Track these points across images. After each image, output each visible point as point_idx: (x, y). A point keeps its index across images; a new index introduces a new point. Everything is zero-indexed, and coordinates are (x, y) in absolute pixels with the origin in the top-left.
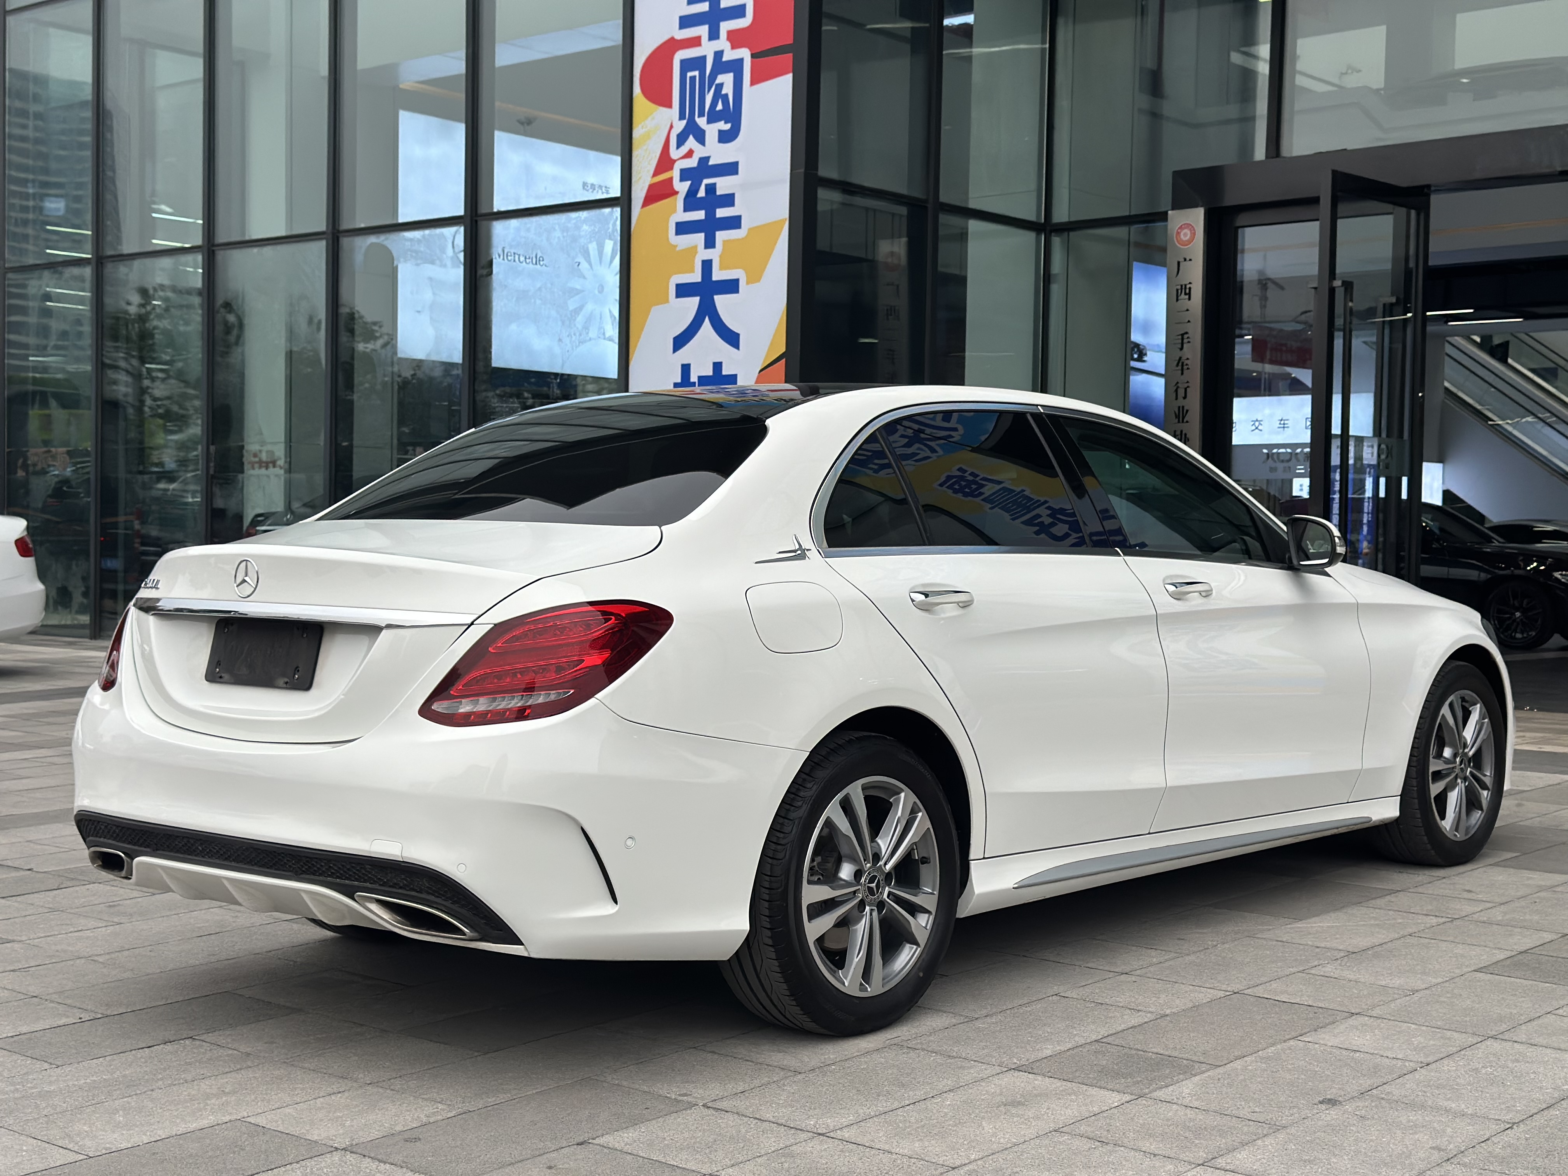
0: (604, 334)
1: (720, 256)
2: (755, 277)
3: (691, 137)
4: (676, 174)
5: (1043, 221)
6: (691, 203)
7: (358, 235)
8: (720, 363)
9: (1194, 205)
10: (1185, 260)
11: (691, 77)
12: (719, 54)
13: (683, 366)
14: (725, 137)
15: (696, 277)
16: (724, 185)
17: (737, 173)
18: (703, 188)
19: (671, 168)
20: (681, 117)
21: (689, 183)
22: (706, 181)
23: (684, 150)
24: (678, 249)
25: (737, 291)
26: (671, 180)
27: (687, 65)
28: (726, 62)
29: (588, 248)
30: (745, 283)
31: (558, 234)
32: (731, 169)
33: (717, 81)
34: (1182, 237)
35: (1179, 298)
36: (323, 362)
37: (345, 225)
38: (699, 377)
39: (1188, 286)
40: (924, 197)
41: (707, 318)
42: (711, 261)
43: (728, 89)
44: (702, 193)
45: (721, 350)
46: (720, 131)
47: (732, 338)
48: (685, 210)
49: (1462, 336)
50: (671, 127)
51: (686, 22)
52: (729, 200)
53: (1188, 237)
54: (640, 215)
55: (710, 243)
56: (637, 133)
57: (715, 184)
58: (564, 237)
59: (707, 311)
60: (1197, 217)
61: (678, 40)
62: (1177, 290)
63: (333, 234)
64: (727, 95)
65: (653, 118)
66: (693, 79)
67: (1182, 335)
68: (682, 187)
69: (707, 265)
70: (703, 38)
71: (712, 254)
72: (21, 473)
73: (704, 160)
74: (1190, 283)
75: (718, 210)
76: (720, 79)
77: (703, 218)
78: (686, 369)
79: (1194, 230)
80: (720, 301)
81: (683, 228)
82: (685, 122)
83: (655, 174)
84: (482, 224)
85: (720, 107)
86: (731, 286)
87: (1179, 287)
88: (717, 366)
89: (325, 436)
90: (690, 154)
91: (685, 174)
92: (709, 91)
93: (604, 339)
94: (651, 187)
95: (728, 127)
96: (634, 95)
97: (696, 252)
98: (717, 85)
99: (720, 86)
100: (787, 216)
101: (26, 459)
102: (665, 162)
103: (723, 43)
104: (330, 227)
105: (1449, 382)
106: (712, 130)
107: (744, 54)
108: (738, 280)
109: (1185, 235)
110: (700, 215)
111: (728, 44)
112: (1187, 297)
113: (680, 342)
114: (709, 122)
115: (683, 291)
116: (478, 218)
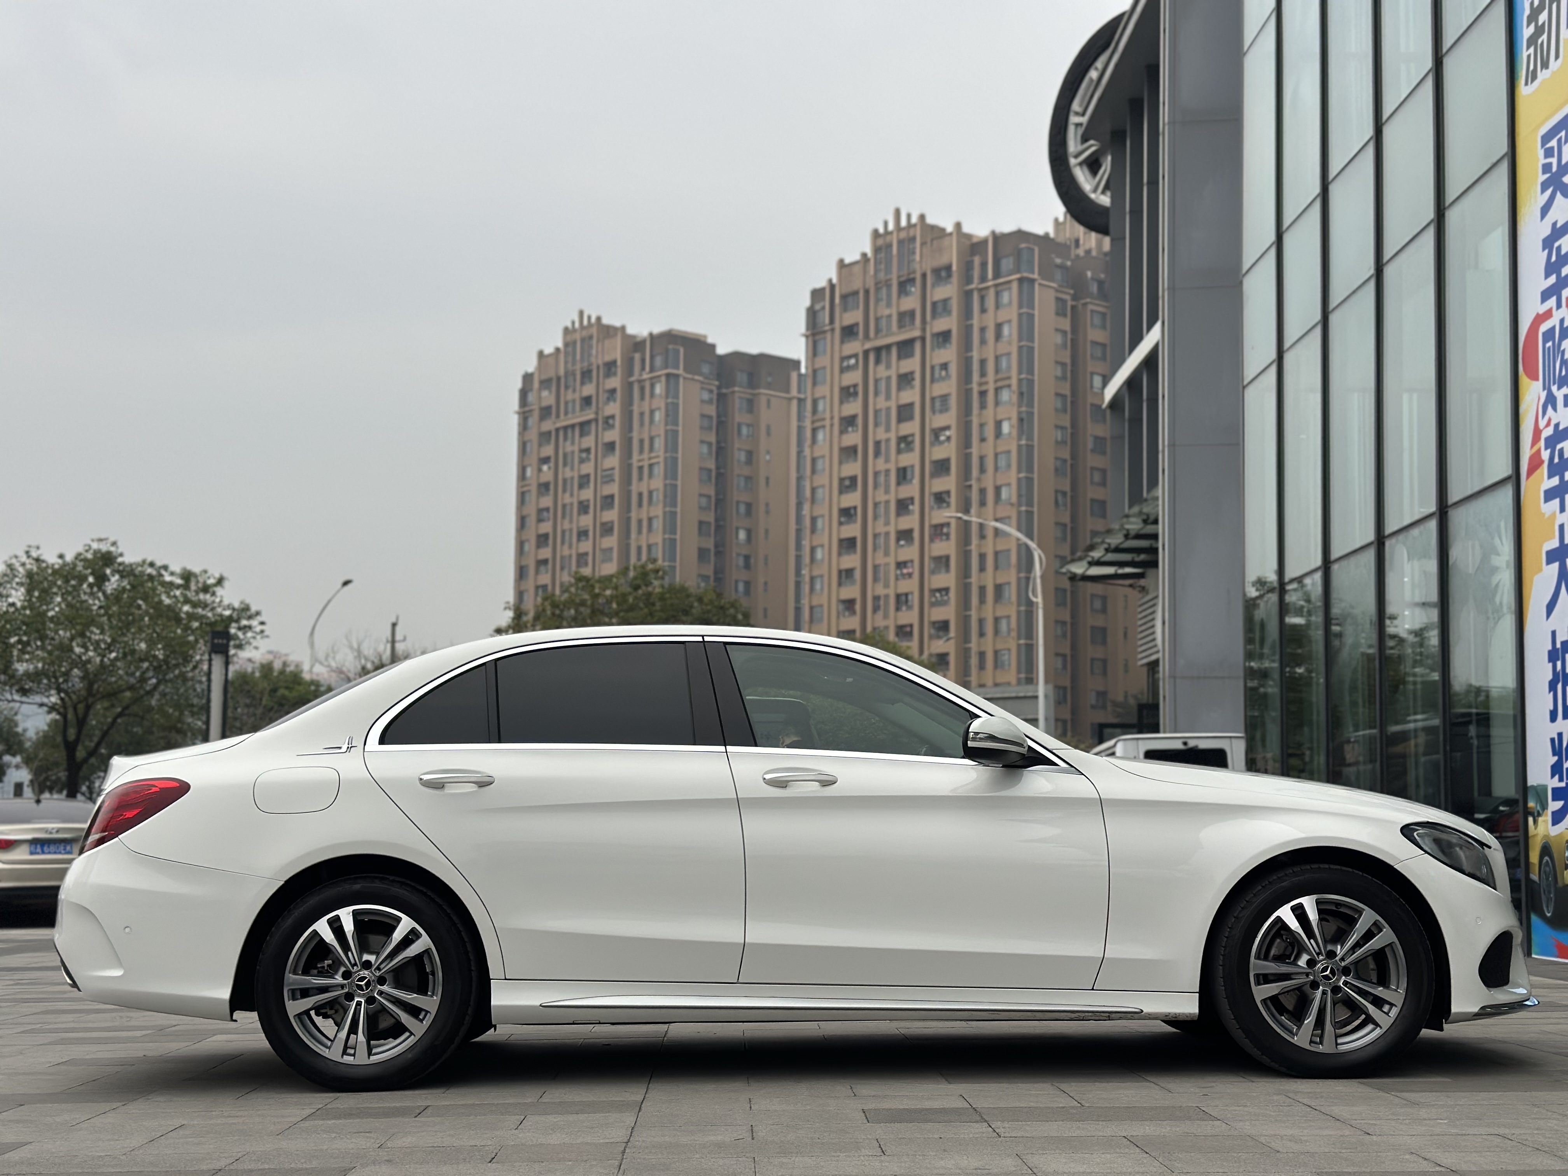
3: (1549, 405)
4: (1542, 443)
6: (1551, 470)
12: (1562, 322)
13: (1552, 632)
15: (1556, 542)
18: (1557, 454)
19: (1540, 438)
20: (1544, 388)
21: (1549, 450)
22: (1558, 447)
23: (1546, 419)
24: (1546, 517)
26: (1540, 449)
27: (1546, 337)
28: (1565, 328)
33: (1561, 348)
37: (1386, 531)
41: (1563, 582)
42: (1563, 524)
44: (1556, 459)
46: (1564, 396)
48: (1548, 478)
50: (1539, 399)
51: (1544, 296)
54: (1525, 486)
55: (1562, 507)
56: (1522, 409)
57: (1563, 448)
59: (1563, 575)
61: (1540, 315)
65: (1530, 393)
66: (1549, 349)
68: (1546, 456)
69: (1562, 530)
70: (1553, 310)
71: (1564, 518)
73: (1557, 426)
75: (1565, 474)
76: (1563, 345)
77: (1558, 483)
78: (1554, 635)
81: (1548, 496)
82: (1546, 392)
83: (1531, 448)
84: (1450, 514)
85: (1563, 372)
90: (1549, 422)
91: (1547, 443)
92: (1558, 358)
94: (1530, 459)
96: (1519, 373)
97: (1555, 518)
98: (1562, 352)
102: (1537, 434)
103: (1564, 311)
104: (1376, 535)
106: (1560, 396)
110: (1556, 481)
113: (1550, 608)
114: (1558, 389)
115: (1550, 557)
116: (1447, 510)
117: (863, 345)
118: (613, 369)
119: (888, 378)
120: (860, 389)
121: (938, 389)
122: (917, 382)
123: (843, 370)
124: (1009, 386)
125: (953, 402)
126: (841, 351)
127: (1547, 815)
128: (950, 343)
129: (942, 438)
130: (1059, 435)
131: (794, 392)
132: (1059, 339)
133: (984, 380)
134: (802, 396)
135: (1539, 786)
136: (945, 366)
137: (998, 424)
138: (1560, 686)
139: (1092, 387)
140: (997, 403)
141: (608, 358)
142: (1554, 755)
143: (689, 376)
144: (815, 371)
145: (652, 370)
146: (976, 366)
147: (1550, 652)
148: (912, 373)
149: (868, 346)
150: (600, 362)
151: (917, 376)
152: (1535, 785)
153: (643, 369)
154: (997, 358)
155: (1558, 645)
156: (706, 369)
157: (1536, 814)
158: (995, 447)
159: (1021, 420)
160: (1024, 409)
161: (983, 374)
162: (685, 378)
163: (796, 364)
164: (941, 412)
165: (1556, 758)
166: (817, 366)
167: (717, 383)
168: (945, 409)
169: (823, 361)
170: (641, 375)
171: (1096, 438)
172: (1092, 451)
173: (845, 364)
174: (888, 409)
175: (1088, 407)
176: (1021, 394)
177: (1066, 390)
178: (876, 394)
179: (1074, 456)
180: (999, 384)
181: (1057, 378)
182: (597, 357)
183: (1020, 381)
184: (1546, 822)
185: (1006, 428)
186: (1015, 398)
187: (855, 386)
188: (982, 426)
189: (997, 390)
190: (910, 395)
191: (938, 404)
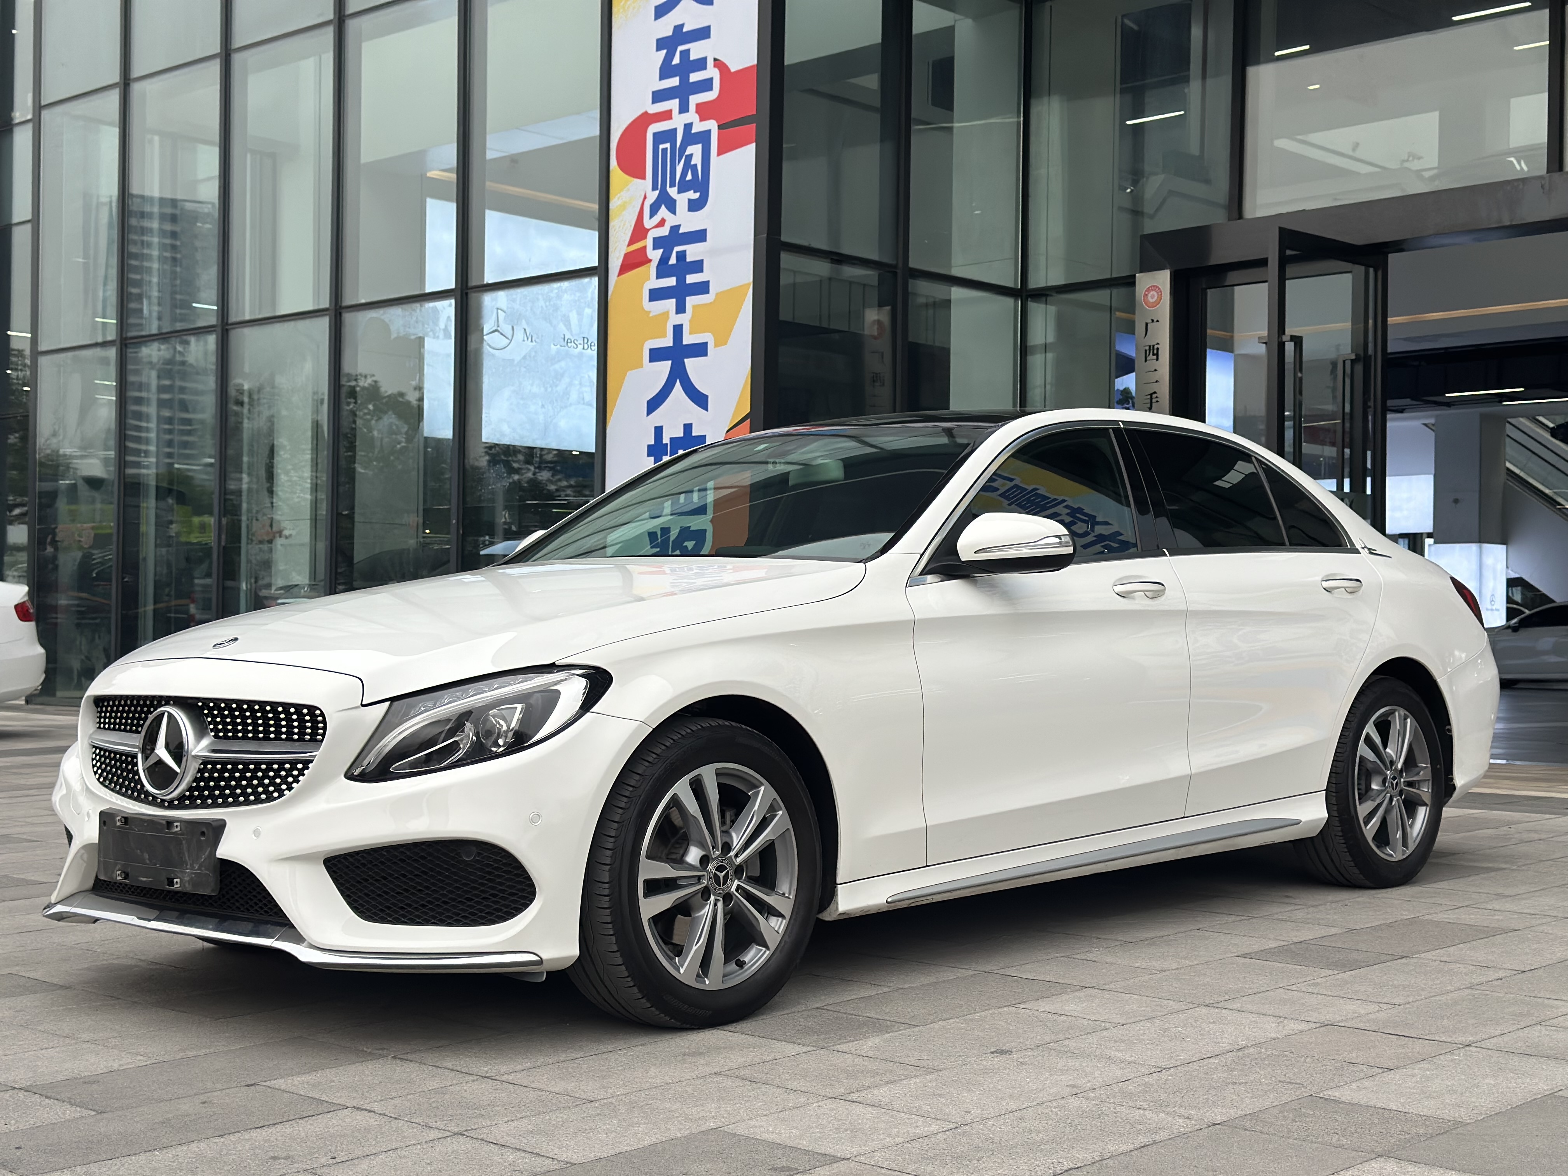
0: (583, 399)
1: (690, 321)
2: (721, 341)
3: (663, 206)
4: (649, 242)
5: (1019, 287)
6: (663, 270)
7: (359, 310)
8: (691, 425)
9: (1161, 268)
10: (1153, 321)
11: (663, 150)
12: (688, 127)
13: (656, 428)
14: (695, 206)
15: (668, 341)
16: (693, 252)
17: (705, 240)
18: (674, 255)
19: (645, 237)
20: (654, 188)
21: (661, 251)
22: (677, 249)
23: (657, 219)
24: (651, 315)
25: (706, 354)
26: (645, 247)
27: (659, 138)
28: (694, 133)
29: (569, 316)
30: (713, 347)
31: (541, 303)
32: (699, 236)
33: (687, 153)
34: (1149, 298)
35: (1148, 359)
36: (326, 435)
37: (348, 301)
38: (671, 439)
39: (1156, 347)
40: (894, 262)
41: (678, 381)
42: (682, 325)
43: (697, 160)
44: (673, 261)
45: (690, 412)
46: (689, 200)
47: (700, 400)
48: (658, 278)
49: (1528, 418)
50: (645, 197)
51: (658, 96)
52: (698, 266)
53: (1154, 300)
54: (616, 282)
55: (681, 309)
56: (614, 204)
57: (685, 251)
58: (546, 306)
59: (678, 374)
60: (1163, 279)
61: (650, 114)
62: (1146, 351)
63: (336, 310)
64: (696, 165)
65: (628, 190)
66: (665, 150)
67: (1151, 395)
68: (655, 255)
69: (678, 330)
70: (673, 112)
71: (683, 319)
72: (50, 550)
73: (675, 229)
74: (1158, 344)
75: (688, 277)
76: (690, 150)
77: (674, 284)
78: (659, 431)
79: (1161, 292)
80: (690, 364)
81: (656, 295)
82: (657, 192)
83: (629, 245)
84: (473, 296)
85: (689, 177)
86: (700, 350)
87: (1147, 348)
88: (688, 428)
89: (327, 504)
90: (662, 223)
91: (658, 243)
92: (679, 162)
93: (584, 404)
94: (627, 255)
95: (697, 195)
96: (611, 168)
97: (668, 317)
98: (687, 156)
99: (690, 156)
100: (751, 280)
101: (54, 535)
102: (639, 232)
103: (692, 116)
104: (333, 304)
105: (1510, 462)
106: (682, 200)
107: (712, 125)
108: (706, 343)
109: (1153, 297)
110: (671, 281)
111: (697, 117)
112: (1155, 357)
113: (653, 405)
114: (679, 192)
115: (656, 355)
116: (469, 291)
147: (650, 446)
155: (665, 440)
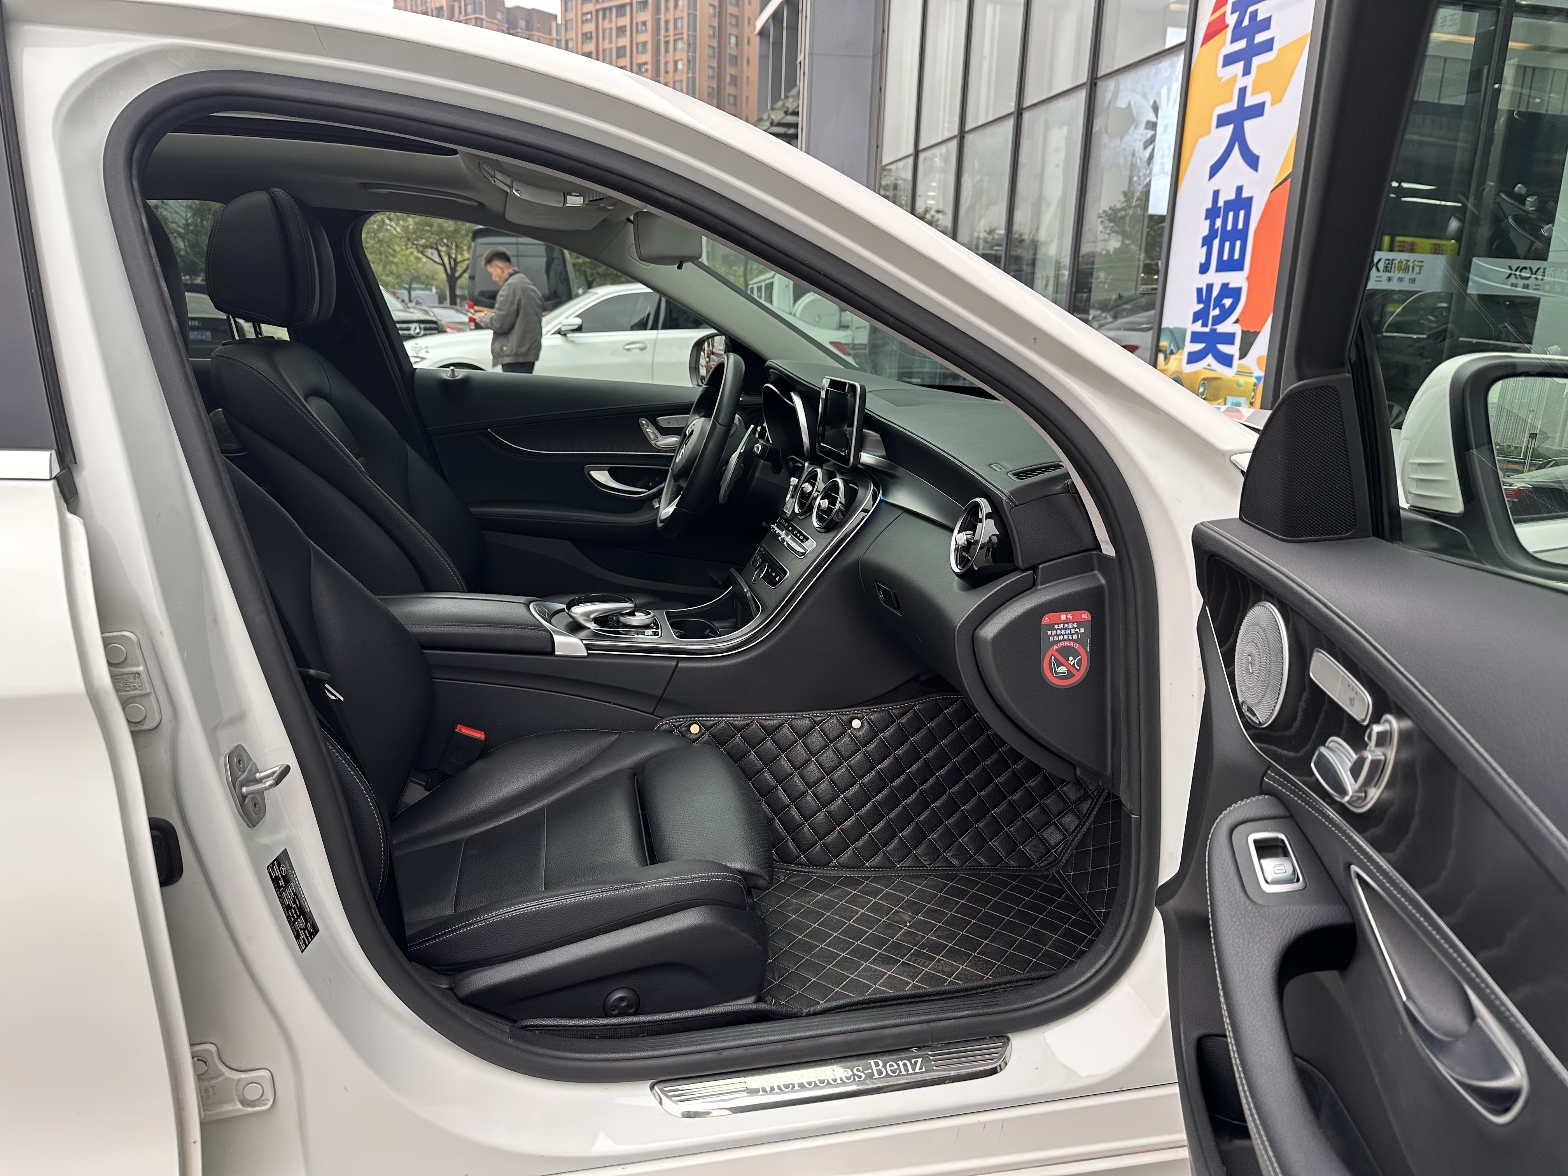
0: (1162, 169)
1: (1253, 82)
2: (1277, 99)
4: (1228, 8)
6: (1237, 34)
8: (1242, 187)
13: (1214, 192)
15: (1233, 105)
16: (1263, 10)
18: (1247, 16)
21: (1237, 14)
22: (1250, 10)
24: (1223, 80)
25: (1263, 114)
26: (1224, 15)
30: (1269, 106)
38: (1225, 202)
41: (1237, 144)
42: (1246, 87)
44: (1246, 22)
45: (1243, 174)
47: (1252, 161)
48: (1232, 42)
52: (1266, 24)
54: (1199, 54)
55: (1247, 70)
57: (1257, 11)
59: (1238, 137)
68: (1232, 20)
69: (1242, 93)
71: (1248, 81)
75: (1257, 36)
77: (1245, 46)
78: (1216, 194)
80: (1249, 125)
81: (1229, 60)
83: (1214, 12)
84: (1099, 86)
86: (1258, 110)
88: (1240, 189)
91: (1235, 7)
93: (1161, 173)
94: (1210, 25)
97: (1236, 81)
100: (1310, 29)
108: (1264, 103)
110: (1242, 44)
113: (1215, 169)
115: (1223, 121)
116: (1097, 81)
117: (595, 6)
118: (441, 12)
119: (611, 29)
120: (594, 35)
121: (641, 38)
122: (628, 33)
123: (583, 22)
124: (682, 39)
125: (649, 47)
126: (582, 9)
127: (1182, 354)
128: (647, 8)
129: (643, 70)
130: (711, 72)
131: (554, 35)
132: (711, 11)
133: (668, 34)
134: (559, 38)
135: (1175, 328)
136: (644, 23)
137: (676, 63)
138: (1216, 243)
139: (730, 43)
140: (675, 49)
141: (438, 5)
142: (1199, 302)
143: (489, 20)
144: (566, 22)
145: (466, 14)
146: (663, 24)
147: (1208, 210)
148: (625, 26)
149: (598, 6)
150: (433, 7)
151: (628, 28)
152: (1171, 327)
153: (460, 13)
154: (675, 20)
155: (1221, 204)
156: (499, 16)
157: (1168, 352)
158: (674, 77)
159: (689, 61)
160: (690, 54)
161: (667, 30)
162: (487, 21)
163: (555, 17)
164: (642, 53)
165: (1201, 306)
166: (568, 18)
167: (506, 26)
168: (644, 51)
169: (571, 15)
170: (459, 17)
171: (732, 76)
172: (729, 84)
173: (584, 18)
174: (611, 49)
175: (727, 56)
176: (689, 44)
177: (715, 44)
178: (604, 39)
179: (719, 86)
180: (677, 37)
181: (710, 36)
182: (431, 3)
183: (688, 36)
184: (1180, 360)
185: (680, 66)
186: (685, 47)
187: (591, 33)
188: (666, 63)
189: (675, 41)
190: (624, 41)
191: (640, 48)
